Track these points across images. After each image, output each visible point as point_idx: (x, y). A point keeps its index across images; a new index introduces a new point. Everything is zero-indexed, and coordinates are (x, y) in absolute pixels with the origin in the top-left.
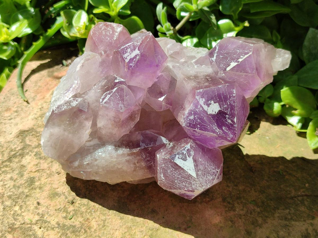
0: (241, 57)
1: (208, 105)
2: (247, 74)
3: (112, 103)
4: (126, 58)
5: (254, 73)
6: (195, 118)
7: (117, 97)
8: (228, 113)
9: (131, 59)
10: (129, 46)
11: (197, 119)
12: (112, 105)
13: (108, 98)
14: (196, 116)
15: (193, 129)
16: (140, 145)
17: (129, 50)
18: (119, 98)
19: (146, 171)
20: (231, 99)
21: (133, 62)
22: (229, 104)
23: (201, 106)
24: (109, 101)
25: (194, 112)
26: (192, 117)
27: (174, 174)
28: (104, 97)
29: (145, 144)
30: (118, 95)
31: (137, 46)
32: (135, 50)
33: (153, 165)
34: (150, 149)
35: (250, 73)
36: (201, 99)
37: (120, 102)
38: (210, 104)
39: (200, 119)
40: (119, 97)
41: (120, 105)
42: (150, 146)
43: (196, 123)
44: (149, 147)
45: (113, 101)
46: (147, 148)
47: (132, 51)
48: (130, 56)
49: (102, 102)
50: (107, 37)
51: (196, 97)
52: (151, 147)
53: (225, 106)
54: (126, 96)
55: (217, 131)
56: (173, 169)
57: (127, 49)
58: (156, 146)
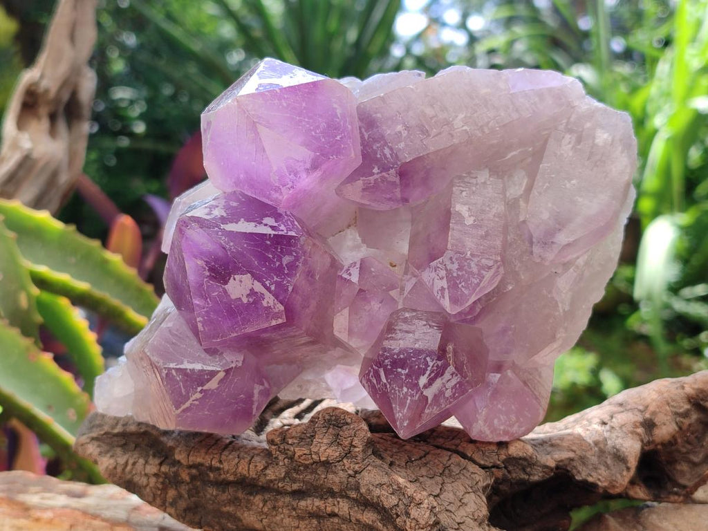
0: (197, 403)
1: (252, 293)
2: (178, 367)
3: (475, 270)
4: (452, 375)
5: (164, 370)
6: (280, 259)
7: (463, 284)
8: (205, 280)
9: (442, 375)
10: (450, 403)
11: (274, 258)
12: (473, 265)
13: (484, 280)
14: (278, 264)
15: (280, 233)
16: (398, 177)
17: (448, 393)
18: (458, 282)
19: (379, 115)
20: (205, 309)
21: (435, 368)
22: (208, 300)
23: (268, 289)
24: (482, 272)
25: (284, 274)
26: (286, 260)
27: (311, 121)
28: (495, 279)
29: (389, 179)
30: (463, 289)
31: (431, 405)
32: (435, 396)
33: (363, 130)
34: (376, 170)
35: (173, 368)
36: (271, 304)
37: (455, 275)
38: (248, 296)
39: (266, 259)
40: (460, 286)
41: (456, 266)
42: (376, 176)
43: (276, 248)
44: (378, 173)
45: (472, 273)
46: (381, 172)
47: (441, 393)
48: (444, 381)
49: (498, 267)
50: (504, 409)
51: (282, 308)
52: (374, 174)
53: (216, 293)
54: (443, 289)
55: (223, 238)
56: (313, 133)
57: (454, 394)
58: (361, 178)
